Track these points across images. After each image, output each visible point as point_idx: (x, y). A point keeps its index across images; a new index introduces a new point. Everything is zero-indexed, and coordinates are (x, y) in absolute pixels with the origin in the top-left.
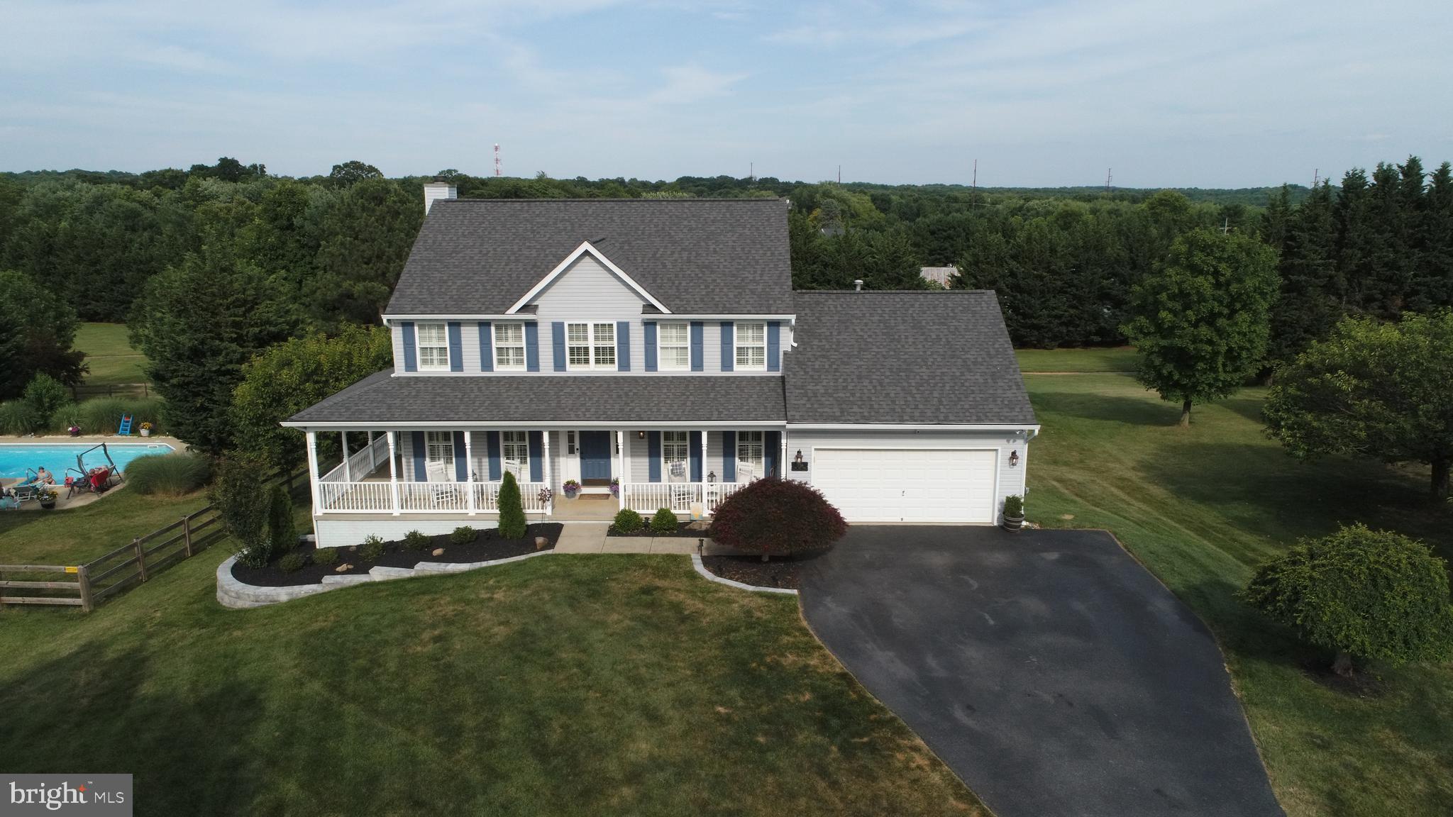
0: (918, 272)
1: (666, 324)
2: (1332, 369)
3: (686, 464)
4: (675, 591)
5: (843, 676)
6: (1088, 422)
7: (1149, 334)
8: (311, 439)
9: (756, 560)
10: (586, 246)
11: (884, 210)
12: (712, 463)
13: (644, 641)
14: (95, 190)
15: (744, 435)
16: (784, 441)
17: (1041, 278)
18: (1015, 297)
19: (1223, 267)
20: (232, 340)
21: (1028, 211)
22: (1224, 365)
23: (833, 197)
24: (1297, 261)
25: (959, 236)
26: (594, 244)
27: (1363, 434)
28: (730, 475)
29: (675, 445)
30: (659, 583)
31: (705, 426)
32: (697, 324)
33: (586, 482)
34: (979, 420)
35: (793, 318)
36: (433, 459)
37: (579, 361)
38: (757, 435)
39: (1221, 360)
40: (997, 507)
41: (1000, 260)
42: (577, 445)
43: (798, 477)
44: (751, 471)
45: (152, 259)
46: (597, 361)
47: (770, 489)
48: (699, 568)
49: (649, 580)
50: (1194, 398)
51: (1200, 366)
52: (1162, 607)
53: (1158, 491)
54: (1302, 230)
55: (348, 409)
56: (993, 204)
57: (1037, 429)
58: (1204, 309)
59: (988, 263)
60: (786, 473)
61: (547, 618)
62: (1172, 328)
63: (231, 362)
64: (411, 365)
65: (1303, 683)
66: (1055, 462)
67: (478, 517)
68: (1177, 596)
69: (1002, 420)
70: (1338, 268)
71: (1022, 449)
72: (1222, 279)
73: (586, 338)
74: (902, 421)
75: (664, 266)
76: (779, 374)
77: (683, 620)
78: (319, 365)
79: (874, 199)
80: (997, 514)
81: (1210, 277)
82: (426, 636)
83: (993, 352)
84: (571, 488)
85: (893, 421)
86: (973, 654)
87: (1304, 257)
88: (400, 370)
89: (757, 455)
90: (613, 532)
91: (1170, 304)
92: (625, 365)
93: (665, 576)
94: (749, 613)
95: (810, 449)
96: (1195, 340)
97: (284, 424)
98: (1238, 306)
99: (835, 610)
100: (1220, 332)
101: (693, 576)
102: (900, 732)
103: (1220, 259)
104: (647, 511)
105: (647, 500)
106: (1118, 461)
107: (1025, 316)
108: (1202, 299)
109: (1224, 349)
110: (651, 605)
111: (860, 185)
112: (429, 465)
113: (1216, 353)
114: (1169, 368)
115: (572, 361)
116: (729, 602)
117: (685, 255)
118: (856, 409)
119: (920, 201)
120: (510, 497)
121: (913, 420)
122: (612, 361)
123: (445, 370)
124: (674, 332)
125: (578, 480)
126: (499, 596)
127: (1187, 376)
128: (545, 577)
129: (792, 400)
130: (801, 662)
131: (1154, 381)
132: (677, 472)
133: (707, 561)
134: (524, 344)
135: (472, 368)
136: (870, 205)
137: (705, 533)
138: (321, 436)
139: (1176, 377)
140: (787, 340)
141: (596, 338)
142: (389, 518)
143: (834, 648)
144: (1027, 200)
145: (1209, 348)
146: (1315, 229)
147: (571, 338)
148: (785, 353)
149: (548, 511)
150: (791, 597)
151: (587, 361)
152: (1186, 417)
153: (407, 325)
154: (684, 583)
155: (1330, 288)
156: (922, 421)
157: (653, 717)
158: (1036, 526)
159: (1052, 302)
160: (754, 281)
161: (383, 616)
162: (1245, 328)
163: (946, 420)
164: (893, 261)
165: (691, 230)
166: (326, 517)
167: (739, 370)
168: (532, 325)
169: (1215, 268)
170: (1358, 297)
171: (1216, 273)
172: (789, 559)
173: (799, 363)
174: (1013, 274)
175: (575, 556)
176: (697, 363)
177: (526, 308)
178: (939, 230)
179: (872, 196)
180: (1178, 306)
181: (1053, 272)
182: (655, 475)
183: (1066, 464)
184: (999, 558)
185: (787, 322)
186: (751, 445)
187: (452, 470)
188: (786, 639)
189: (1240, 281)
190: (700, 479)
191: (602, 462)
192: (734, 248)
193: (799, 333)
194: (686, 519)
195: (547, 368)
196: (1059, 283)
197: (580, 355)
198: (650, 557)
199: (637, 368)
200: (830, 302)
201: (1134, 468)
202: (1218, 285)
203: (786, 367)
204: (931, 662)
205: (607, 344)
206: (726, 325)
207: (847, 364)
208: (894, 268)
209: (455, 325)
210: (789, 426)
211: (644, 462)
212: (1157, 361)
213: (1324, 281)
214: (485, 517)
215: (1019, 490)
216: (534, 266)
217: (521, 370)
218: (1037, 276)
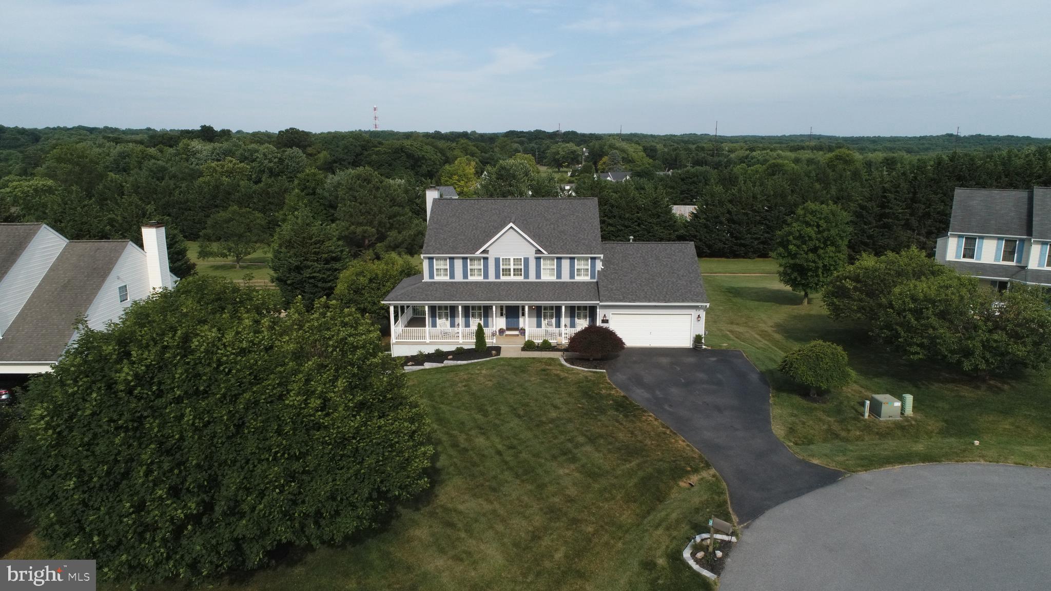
0: (671, 210)
1: (545, 258)
2: (845, 278)
3: (554, 320)
4: (555, 370)
5: (624, 396)
6: (756, 303)
7: (784, 257)
8: (392, 309)
9: (588, 360)
10: (511, 225)
11: (652, 157)
12: (564, 320)
13: (547, 386)
14: (119, 148)
15: (579, 308)
16: (598, 310)
17: (746, 214)
18: (730, 227)
19: (821, 222)
20: (314, 261)
21: (752, 159)
22: (823, 273)
23: (616, 149)
24: (887, 211)
25: (700, 182)
26: (514, 223)
27: (855, 308)
28: (573, 325)
29: (549, 312)
30: (547, 367)
31: (564, 304)
32: (559, 259)
33: (508, 329)
34: (683, 301)
35: (602, 256)
36: (439, 318)
37: (506, 275)
38: (585, 308)
39: (820, 271)
40: (692, 339)
41: (721, 203)
42: (504, 312)
43: (605, 325)
44: (582, 324)
45: (187, 201)
46: (514, 275)
47: (592, 329)
48: (564, 362)
49: (543, 367)
50: (809, 291)
51: (810, 274)
52: (754, 377)
53: (778, 336)
54: (891, 192)
55: (408, 296)
56: (729, 151)
57: (708, 305)
58: (811, 244)
59: (714, 205)
60: (599, 323)
61: (507, 379)
62: (796, 254)
63: (315, 272)
64: (432, 276)
65: (797, 399)
66: (732, 323)
67: (464, 343)
68: (762, 374)
69: (693, 301)
70: (911, 215)
71: (703, 314)
72: (821, 229)
73: (509, 265)
74: (649, 301)
75: (543, 231)
76: (595, 280)
77: (561, 379)
78: (377, 275)
79: (645, 149)
80: (692, 342)
81: (815, 228)
82: (460, 385)
83: (691, 271)
84: (501, 331)
85: (646, 301)
86: (674, 390)
87: (891, 208)
88: (426, 278)
89: (585, 317)
90: (523, 349)
91: (794, 242)
92: (527, 276)
93: (550, 365)
94: (586, 377)
95: (609, 313)
96: (807, 260)
97: (382, 302)
98: (829, 243)
99: (621, 377)
100: (819, 257)
101: (562, 365)
102: (645, 411)
103: (820, 219)
104: (538, 341)
105: (538, 337)
106: (765, 323)
107: (737, 238)
108: (811, 239)
109: (821, 265)
110: (547, 375)
111: (635, 135)
112: (438, 321)
113: (817, 268)
114: (795, 274)
115: (503, 275)
116: (578, 374)
117: (552, 226)
118: (630, 296)
119: (678, 151)
120: (480, 334)
121: (654, 301)
122: (521, 275)
123: (446, 279)
124: (548, 262)
125: (505, 328)
126: (484, 372)
127: (804, 279)
128: (500, 365)
129: (602, 293)
130: (608, 392)
131: (788, 281)
132: (549, 324)
133: (566, 360)
134: (482, 267)
135: (459, 278)
136: (642, 154)
137: (566, 350)
138: (396, 307)
139: (799, 279)
140: (599, 266)
141: (514, 265)
142: (425, 343)
143: (621, 388)
144: (752, 150)
145: (814, 265)
146: (897, 192)
147: (503, 265)
148: (598, 271)
149: (494, 341)
150: (603, 372)
151: (510, 275)
152: (806, 301)
153: (431, 259)
154: (559, 367)
155: (907, 226)
156: (658, 301)
157: (556, 407)
158: (710, 348)
159: (754, 230)
160: (584, 239)
161: (439, 379)
162: (832, 254)
163: (669, 301)
164: (655, 203)
165: (554, 213)
166: (397, 343)
167: (578, 279)
168: (486, 259)
169: (817, 223)
170: (924, 231)
171: (818, 226)
172: (602, 359)
173: (604, 276)
174: (729, 212)
175: (510, 358)
176: (559, 276)
177: (485, 252)
178: (687, 178)
179: (644, 147)
180: (798, 243)
181: (754, 211)
182: (539, 325)
183: (737, 324)
184: (691, 360)
185: (599, 258)
186: (582, 312)
187: (448, 323)
188: (602, 386)
189: (829, 230)
190: (559, 327)
191: (515, 320)
192: (574, 223)
193: (605, 262)
194: (555, 344)
195: (492, 278)
196: (758, 218)
197: (507, 272)
198: (542, 359)
199: (532, 278)
200: (618, 247)
201: (771, 326)
202: (819, 232)
203: (599, 278)
204: (658, 393)
205: (519, 267)
206: (572, 259)
207: (625, 276)
208: (656, 208)
209: (452, 259)
210: (601, 304)
211: (534, 320)
212: (789, 271)
213: (903, 222)
214: (470, 343)
215: (701, 331)
216: (485, 232)
217: (480, 279)
218: (744, 214)
